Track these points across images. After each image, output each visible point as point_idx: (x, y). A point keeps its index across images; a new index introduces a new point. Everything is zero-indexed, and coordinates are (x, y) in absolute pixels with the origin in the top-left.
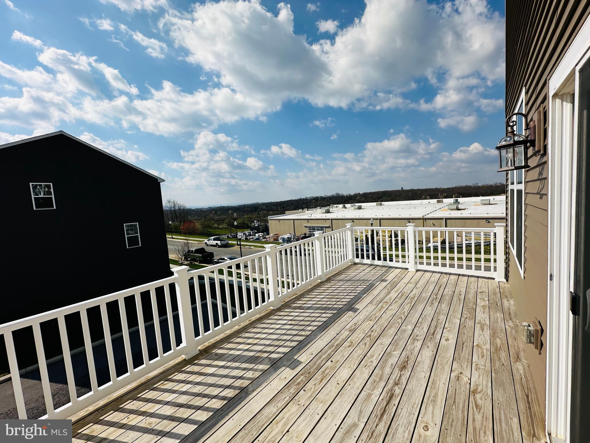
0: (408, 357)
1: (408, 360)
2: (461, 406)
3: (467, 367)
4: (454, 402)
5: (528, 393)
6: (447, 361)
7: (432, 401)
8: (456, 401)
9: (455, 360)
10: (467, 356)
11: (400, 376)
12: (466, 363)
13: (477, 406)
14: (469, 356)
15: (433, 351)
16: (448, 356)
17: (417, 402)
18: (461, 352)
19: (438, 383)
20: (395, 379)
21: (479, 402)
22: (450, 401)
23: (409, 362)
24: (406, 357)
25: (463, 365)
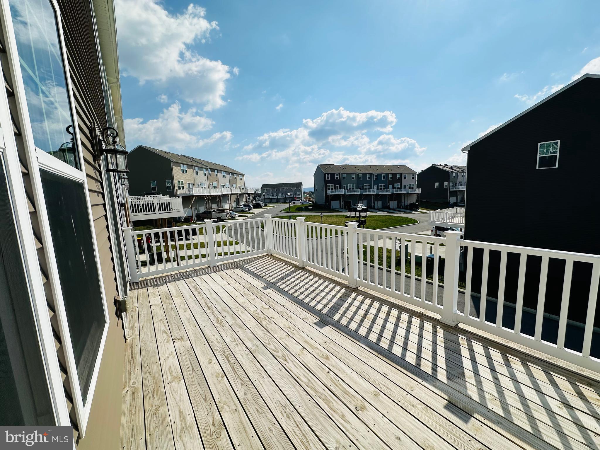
0: (223, 326)
1: (220, 325)
2: (173, 326)
3: (179, 349)
4: (178, 326)
5: (131, 360)
6: (196, 343)
7: (190, 319)
8: (177, 327)
9: (191, 347)
10: (184, 359)
11: (215, 316)
12: (182, 352)
13: (165, 332)
14: (182, 359)
15: (212, 342)
16: (198, 347)
17: (196, 314)
18: (190, 359)
19: (192, 327)
20: (215, 313)
21: (164, 335)
22: (180, 325)
23: (219, 324)
24: (224, 326)
25: (183, 348)
